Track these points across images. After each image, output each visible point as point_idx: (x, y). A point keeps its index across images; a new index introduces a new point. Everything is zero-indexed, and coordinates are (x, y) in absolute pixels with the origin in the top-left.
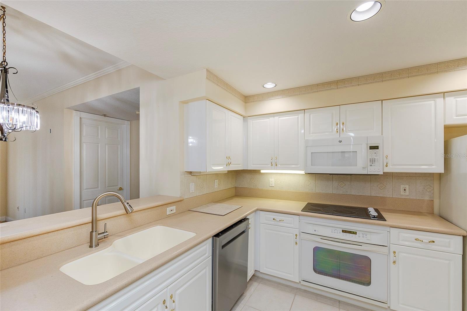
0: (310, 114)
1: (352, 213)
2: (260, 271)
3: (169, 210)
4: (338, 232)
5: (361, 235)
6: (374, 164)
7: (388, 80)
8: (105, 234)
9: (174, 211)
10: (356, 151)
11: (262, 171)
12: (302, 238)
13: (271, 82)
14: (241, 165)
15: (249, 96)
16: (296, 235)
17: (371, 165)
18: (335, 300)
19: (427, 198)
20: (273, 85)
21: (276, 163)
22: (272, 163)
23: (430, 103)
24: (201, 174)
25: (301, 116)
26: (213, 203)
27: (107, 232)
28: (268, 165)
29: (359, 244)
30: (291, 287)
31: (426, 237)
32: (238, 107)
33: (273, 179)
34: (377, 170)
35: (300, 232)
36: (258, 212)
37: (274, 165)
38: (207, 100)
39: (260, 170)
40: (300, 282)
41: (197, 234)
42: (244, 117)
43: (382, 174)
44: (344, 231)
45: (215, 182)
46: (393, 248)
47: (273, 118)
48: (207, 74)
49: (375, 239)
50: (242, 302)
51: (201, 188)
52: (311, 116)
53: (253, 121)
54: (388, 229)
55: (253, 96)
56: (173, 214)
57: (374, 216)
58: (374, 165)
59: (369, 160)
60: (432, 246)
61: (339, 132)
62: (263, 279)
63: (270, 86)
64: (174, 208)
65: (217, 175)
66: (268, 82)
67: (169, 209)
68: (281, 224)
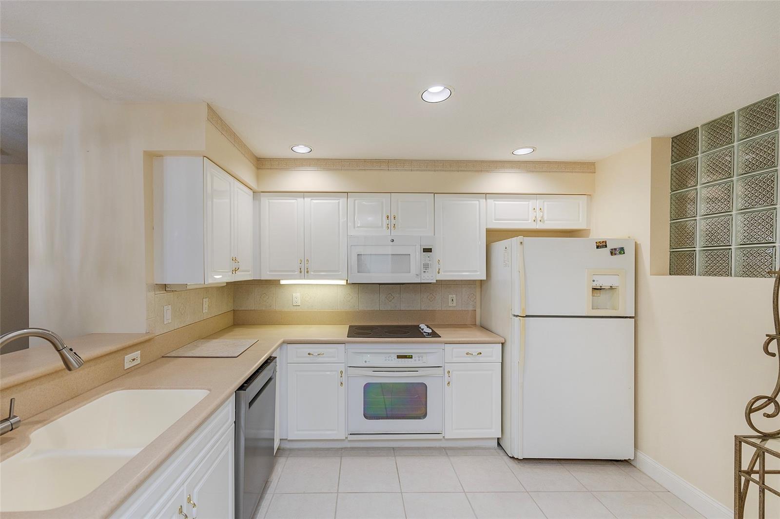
0: (355, 200)
1: (405, 333)
2: (288, 439)
3: (131, 359)
4: (393, 359)
5: (417, 359)
6: (427, 270)
7: (440, 170)
8: (12, 421)
9: (138, 361)
10: (410, 255)
11: (283, 282)
12: (349, 376)
13: (303, 145)
14: (250, 272)
15: (264, 159)
16: (341, 372)
17: (425, 272)
18: (389, 449)
19: (471, 308)
20: (307, 150)
21: (307, 269)
22: (300, 269)
23: (475, 202)
24: (188, 287)
25: (342, 201)
26: (202, 340)
27: (15, 417)
28: (296, 272)
29: (414, 369)
30: (334, 448)
31: (474, 349)
32: (247, 174)
33: (299, 294)
34: (430, 277)
35: (346, 367)
36: (285, 345)
37: (304, 272)
38: (205, 158)
39: (280, 280)
40: (346, 438)
41: (210, 390)
42: (253, 192)
43: (435, 282)
44: (399, 357)
45: (204, 302)
46: (448, 367)
47: (302, 199)
48: (208, 112)
49: (431, 360)
50: (268, 492)
51: (182, 314)
52: (356, 201)
53: (270, 201)
54: (442, 346)
55: (271, 160)
56: (136, 367)
57: (428, 333)
58: (427, 272)
59: (422, 265)
60: (481, 358)
61: (390, 228)
62: (291, 450)
63: (302, 150)
64: (137, 354)
65: (208, 290)
66: (301, 145)
67: (128, 357)
68: (320, 359)
